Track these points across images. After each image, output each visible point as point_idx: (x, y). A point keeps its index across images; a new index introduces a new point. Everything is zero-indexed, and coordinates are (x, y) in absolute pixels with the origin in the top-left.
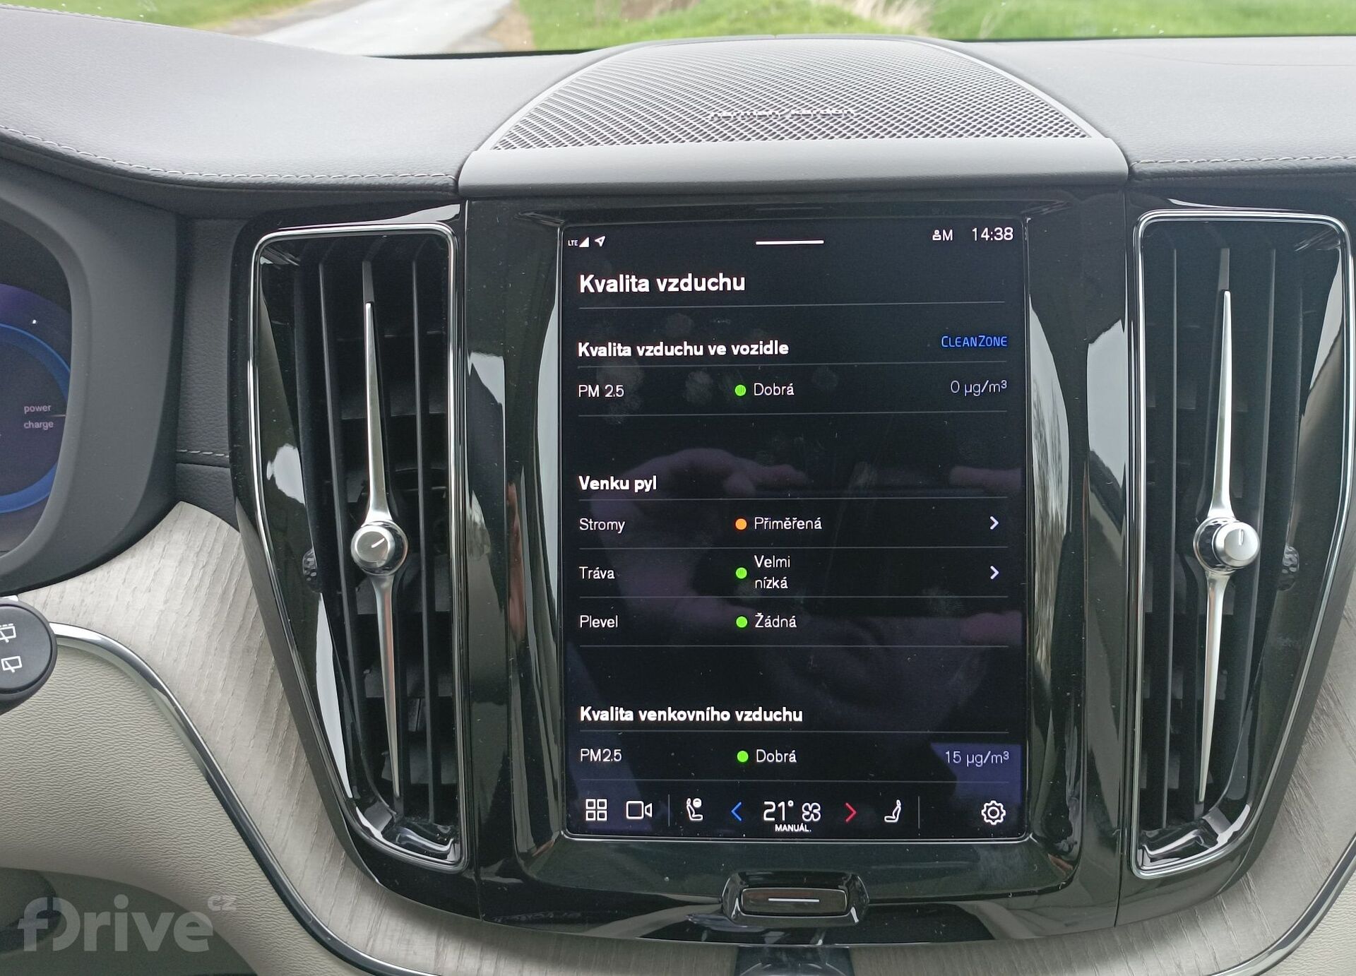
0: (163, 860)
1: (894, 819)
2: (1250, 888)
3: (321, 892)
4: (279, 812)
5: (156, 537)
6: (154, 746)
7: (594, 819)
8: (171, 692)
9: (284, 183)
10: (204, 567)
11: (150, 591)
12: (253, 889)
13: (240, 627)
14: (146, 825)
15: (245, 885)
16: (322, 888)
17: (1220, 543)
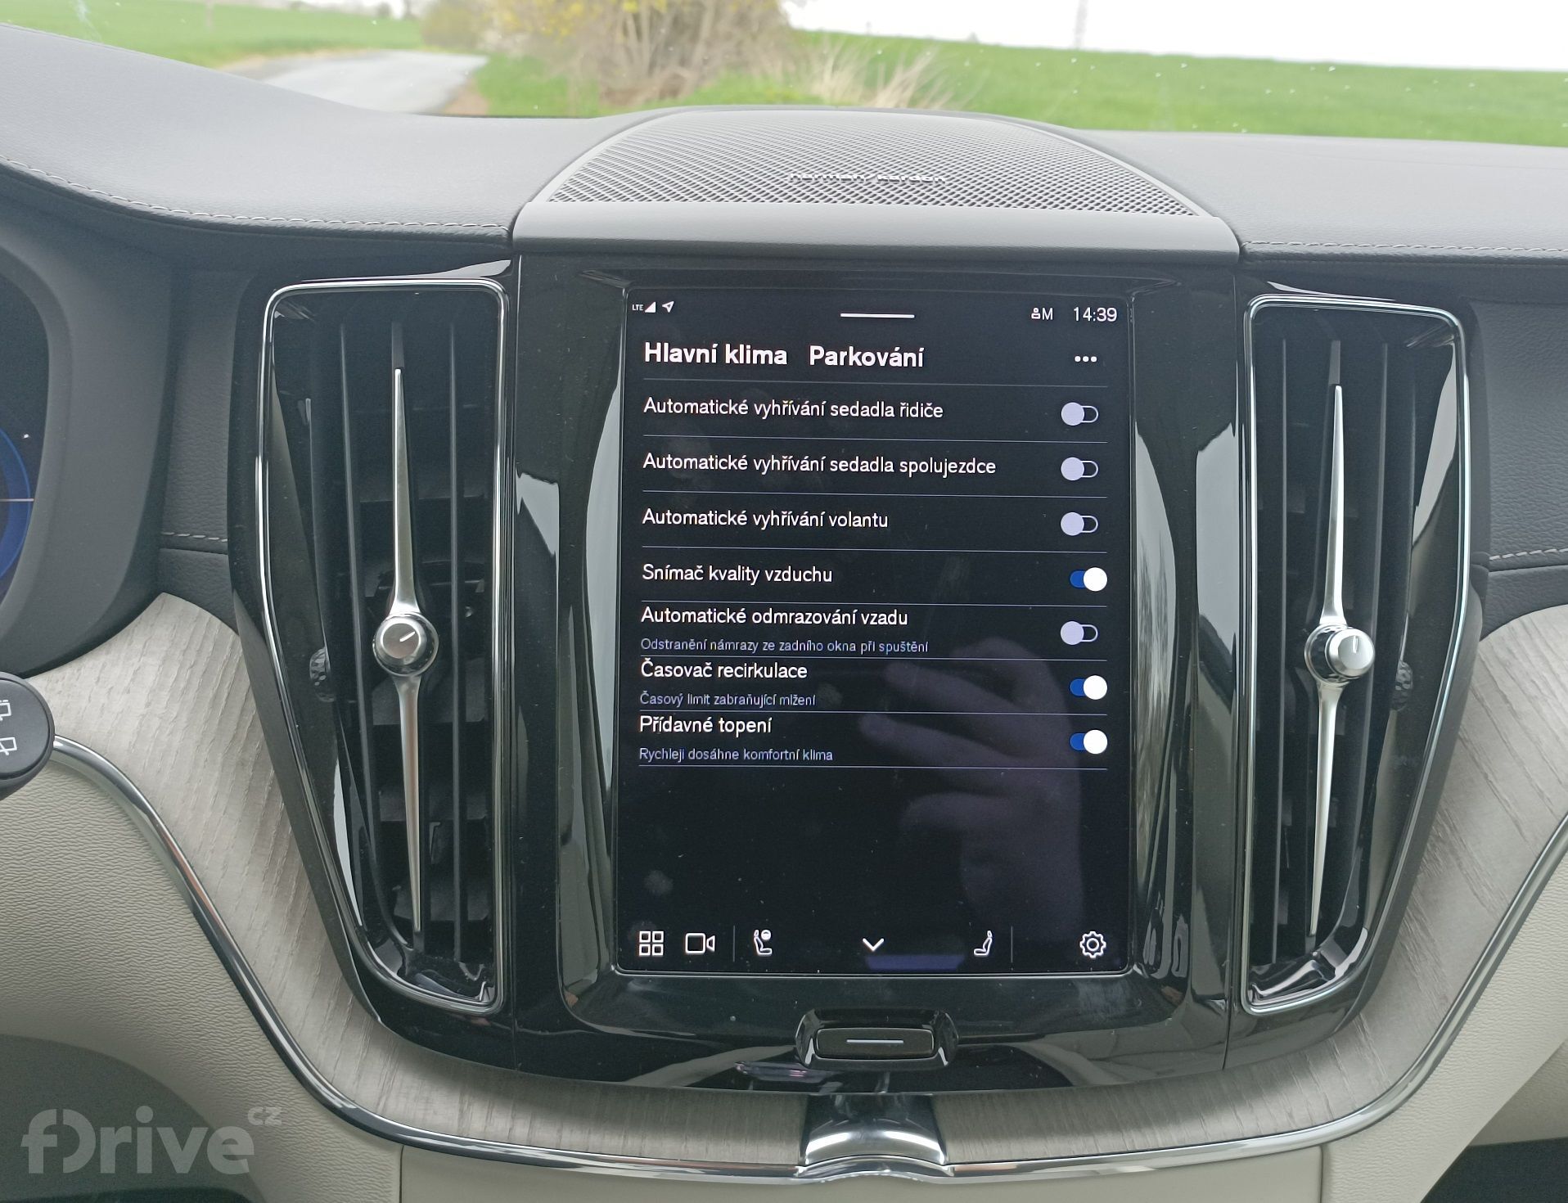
0: (129, 1011)
1: (983, 952)
2: (1364, 1031)
3: (324, 1043)
4: (276, 949)
5: (136, 632)
6: (128, 872)
7: (648, 954)
8: (153, 808)
9: (310, 228)
10: (192, 667)
11: (129, 692)
12: (242, 1042)
13: (234, 736)
14: (112, 967)
15: (232, 1037)
16: (326, 1038)
17: (1334, 651)
